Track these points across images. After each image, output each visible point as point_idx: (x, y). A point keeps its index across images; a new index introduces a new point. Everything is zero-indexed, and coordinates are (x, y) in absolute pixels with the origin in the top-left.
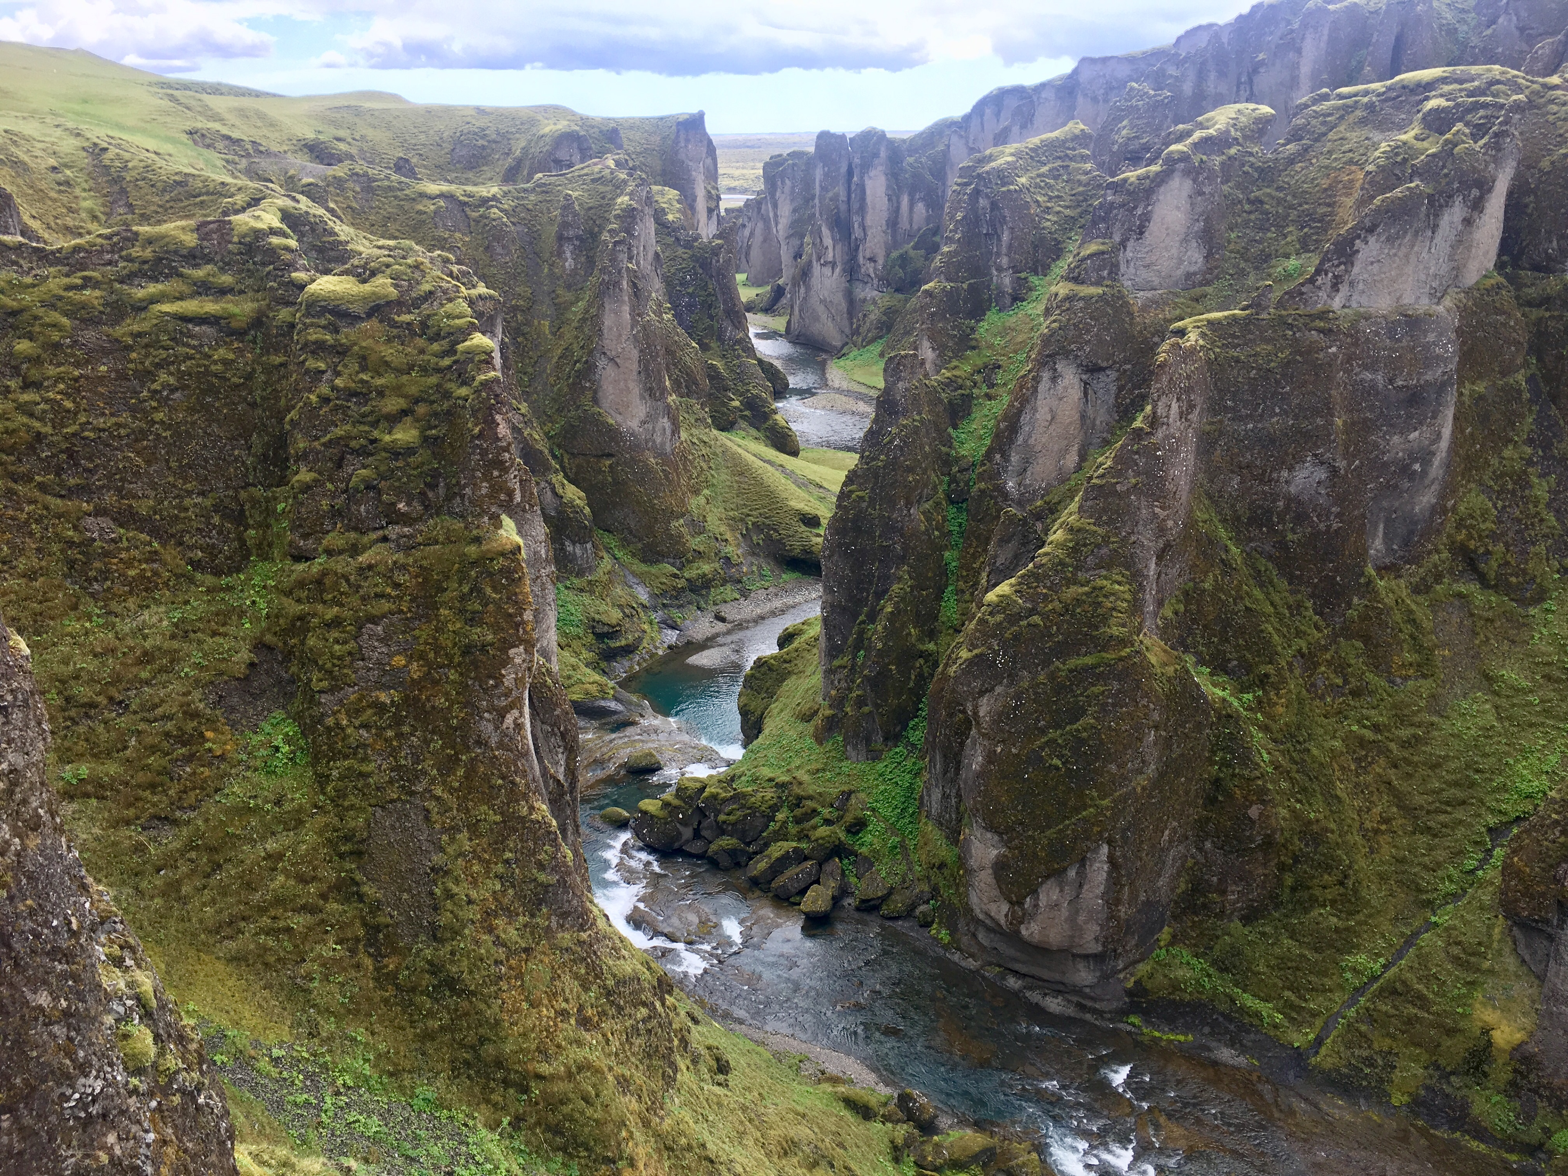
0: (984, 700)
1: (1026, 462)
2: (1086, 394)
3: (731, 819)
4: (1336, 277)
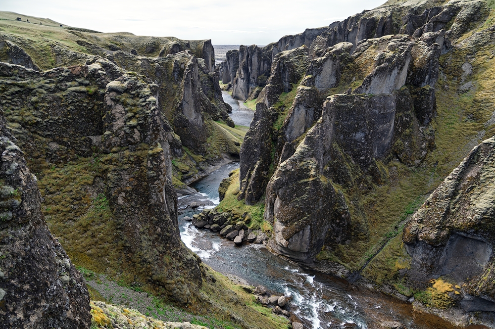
0: (280, 190)
1: (291, 130)
2: (306, 114)
3: (216, 220)
4: (367, 86)
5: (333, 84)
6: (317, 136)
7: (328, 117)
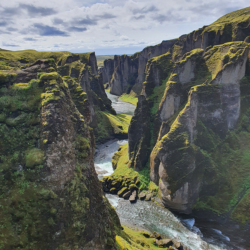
0: (163, 157)
1: (165, 114)
2: (175, 101)
3: (114, 184)
4: (219, 78)
5: (192, 79)
6: (188, 116)
7: (194, 102)
